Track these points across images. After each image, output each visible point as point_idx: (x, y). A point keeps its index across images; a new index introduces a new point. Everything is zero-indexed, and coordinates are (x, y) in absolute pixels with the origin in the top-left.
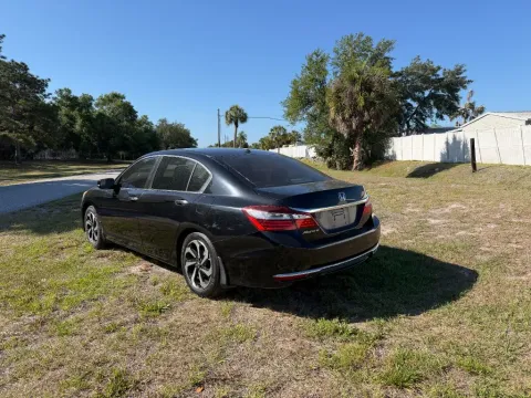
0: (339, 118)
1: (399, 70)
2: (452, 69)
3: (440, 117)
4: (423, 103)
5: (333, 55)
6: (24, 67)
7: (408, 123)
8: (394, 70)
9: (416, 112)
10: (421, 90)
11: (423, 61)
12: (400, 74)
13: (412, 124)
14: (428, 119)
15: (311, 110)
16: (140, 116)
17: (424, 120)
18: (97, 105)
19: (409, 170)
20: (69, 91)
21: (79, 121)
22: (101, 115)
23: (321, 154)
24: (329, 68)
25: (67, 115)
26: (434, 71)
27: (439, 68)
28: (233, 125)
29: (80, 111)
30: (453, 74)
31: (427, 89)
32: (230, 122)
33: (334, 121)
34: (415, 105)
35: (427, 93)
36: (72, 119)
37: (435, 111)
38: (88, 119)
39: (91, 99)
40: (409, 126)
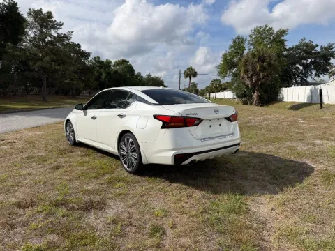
0: (246, 76)
1: (291, 47)
2: (326, 46)
3: (317, 75)
4: (306, 67)
5: (249, 38)
6: (79, 46)
7: (295, 79)
8: (287, 47)
9: (301, 73)
10: (306, 59)
11: (307, 41)
12: (292, 49)
13: (299, 80)
14: (309, 77)
15: (234, 71)
16: (136, 72)
17: (307, 77)
18: (114, 66)
19: (288, 106)
20: (99, 58)
21: (104, 75)
22: (116, 72)
23: (239, 97)
24: (246, 46)
25: (97, 72)
26: (313, 48)
27: (317, 46)
28: (188, 79)
29: (105, 69)
30: (326, 49)
31: (309, 58)
32: (187, 77)
33: (243, 78)
34: (301, 68)
35: (309, 60)
36: (101, 73)
37: (314, 72)
38: (109, 74)
39: (110, 62)
40: (296, 81)
